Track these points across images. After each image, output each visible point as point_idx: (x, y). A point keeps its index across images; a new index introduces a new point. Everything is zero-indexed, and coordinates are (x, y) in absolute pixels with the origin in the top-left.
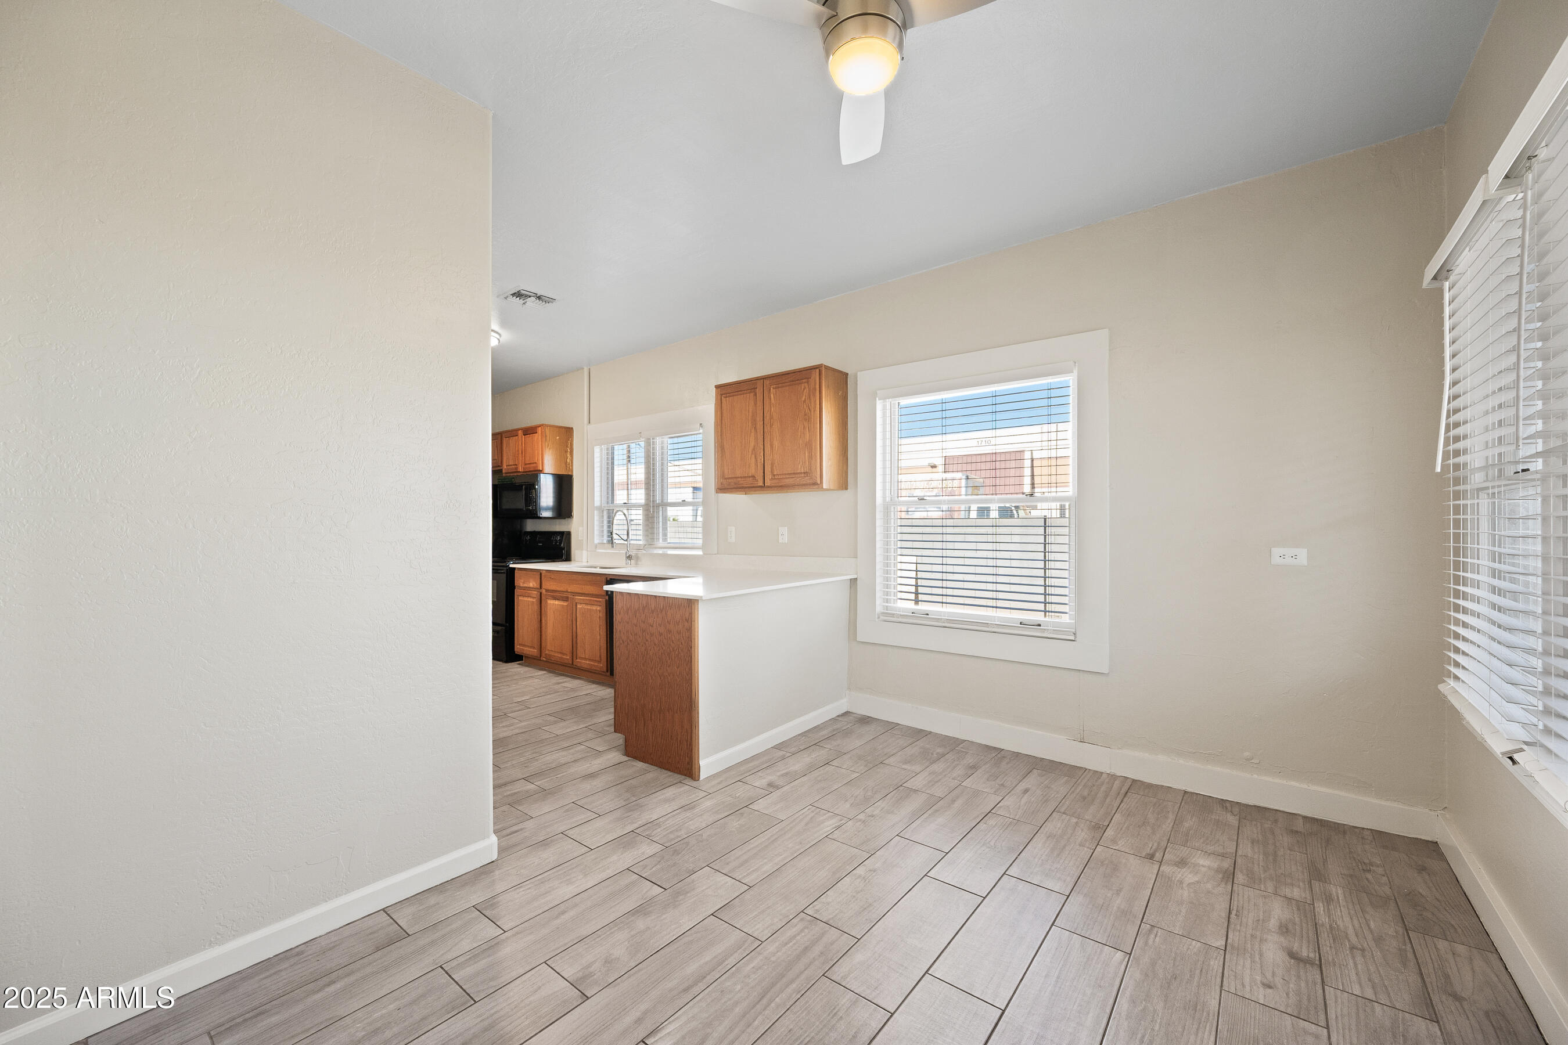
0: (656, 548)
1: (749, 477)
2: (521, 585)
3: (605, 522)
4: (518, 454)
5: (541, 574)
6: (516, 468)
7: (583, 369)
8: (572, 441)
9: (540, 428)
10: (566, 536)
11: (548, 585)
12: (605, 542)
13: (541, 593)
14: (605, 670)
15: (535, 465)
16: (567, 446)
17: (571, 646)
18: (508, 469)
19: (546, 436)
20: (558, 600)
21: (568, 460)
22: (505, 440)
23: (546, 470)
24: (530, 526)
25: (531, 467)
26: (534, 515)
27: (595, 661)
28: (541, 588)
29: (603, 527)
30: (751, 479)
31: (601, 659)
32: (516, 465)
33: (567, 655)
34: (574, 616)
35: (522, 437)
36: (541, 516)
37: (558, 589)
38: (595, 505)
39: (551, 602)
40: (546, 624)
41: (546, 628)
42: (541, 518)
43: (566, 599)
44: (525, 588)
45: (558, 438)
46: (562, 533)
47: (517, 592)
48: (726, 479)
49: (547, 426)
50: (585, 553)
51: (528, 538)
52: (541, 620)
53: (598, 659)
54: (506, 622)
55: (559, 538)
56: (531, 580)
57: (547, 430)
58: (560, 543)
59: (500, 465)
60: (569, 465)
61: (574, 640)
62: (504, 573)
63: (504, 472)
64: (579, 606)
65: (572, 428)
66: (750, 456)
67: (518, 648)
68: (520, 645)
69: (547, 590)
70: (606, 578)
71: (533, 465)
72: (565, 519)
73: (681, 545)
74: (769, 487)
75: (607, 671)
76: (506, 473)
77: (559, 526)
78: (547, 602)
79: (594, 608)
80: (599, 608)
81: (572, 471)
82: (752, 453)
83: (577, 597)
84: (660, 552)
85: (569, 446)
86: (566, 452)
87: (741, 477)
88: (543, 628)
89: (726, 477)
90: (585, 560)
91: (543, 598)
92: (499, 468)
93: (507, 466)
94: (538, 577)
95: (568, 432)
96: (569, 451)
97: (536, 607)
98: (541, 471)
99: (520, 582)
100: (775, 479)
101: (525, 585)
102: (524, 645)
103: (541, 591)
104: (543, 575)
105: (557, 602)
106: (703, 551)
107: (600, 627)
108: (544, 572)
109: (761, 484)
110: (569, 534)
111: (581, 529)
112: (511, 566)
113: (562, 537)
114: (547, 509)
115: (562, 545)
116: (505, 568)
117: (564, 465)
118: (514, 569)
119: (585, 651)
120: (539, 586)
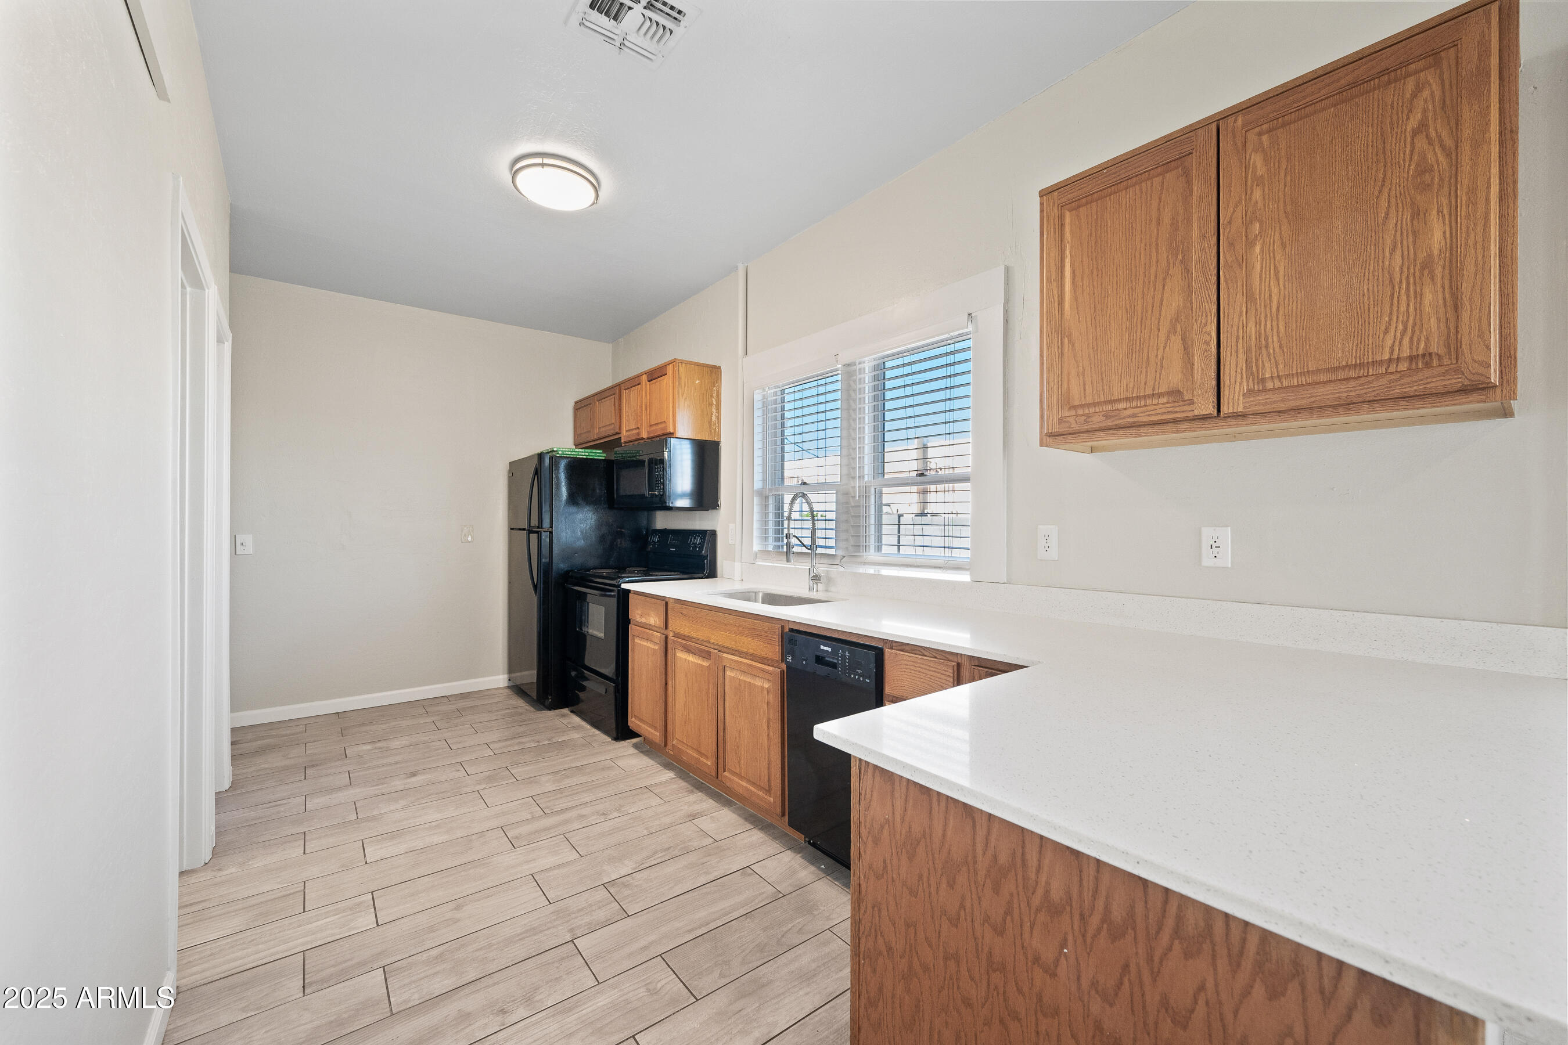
0: (865, 563)
1: (1160, 395)
2: (638, 619)
3: (771, 517)
4: (642, 410)
5: (667, 604)
6: (638, 434)
7: (737, 267)
8: (719, 387)
9: (671, 365)
10: (709, 537)
11: (677, 625)
12: (770, 548)
13: (666, 637)
14: (779, 810)
15: (663, 425)
16: (712, 396)
17: (715, 746)
18: (628, 436)
19: (680, 378)
20: (693, 653)
21: (714, 418)
22: (624, 393)
23: (680, 433)
24: (662, 521)
25: (658, 430)
26: (662, 504)
27: (761, 788)
28: (666, 627)
29: (766, 523)
30: (1164, 400)
31: (769, 786)
32: (638, 428)
33: (707, 757)
34: (720, 689)
35: (646, 385)
36: (671, 505)
37: (694, 635)
38: (755, 488)
39: (681, 655)
40: (675, 692)
41: (674, 699)
42: (670, 509)
43: (706, 655)
44: (643, 626)
45: (698, 382)
46: (703, 533)
47: (632, 629)
48: (1074, 407)
49: (682, 362)
50: (737, 565)
51: (656, 539)
52: (666, 684)
53: (764, 783)
54: (617, 675)
55: (698, 540)
56: (652, 614)
57: (682, 369)
58: (701, 549)
59: (618, 431)
60: (714, 426)
61: (721, 734)
62: (613, 596)
63: (622, 441)
64: (728, 673)
65: (719, 368)
66: (1162, 338)
67: (633, 722)
68: (636, 717)
69: (676, 635)
70: (783, 627)
71: (660, 426)
72: (708, 510)
73: (919, 561)
74: (1236, 416)
75: (783, 815)
76: (625, 443)
77: (700, 522)
78: (675, 654)
79: (758, 683)
80: (766, 685)
81: (719, 435)
82: (1172, 331)
83: (725, 655)
84: (871, 570)
85: (715, 395)
86: (711, 404)
87: (1128, 399)
88: (670, 699)
89: (1077, 403)
90: (737, 577)
91: (670, 646)
92: (617, 436)
93: (627, 431)
94: (663, 609)
95: (714, 372)
96: (714, 403)
97: (659, 660)
98: (671, 435)
99: (637, 613)
100: (1265, 390)
101: (643, 620)
102: (641, 720)
103: (666, 632)
104: (670, 606)
105: (691, 658)
106: (971, 574)
107: (769, 723)
108: (671, 601)
109: (1210, 409)
110: (713, 533)
111: (732, 526)
112: (624, 586)
113: (703, 539)
114: (683, 495)
115: (703, 552)
116: (616, 589)
117: (706, 425)
118: (628, 591)
119: (739, 763)
120: (663, 625)
